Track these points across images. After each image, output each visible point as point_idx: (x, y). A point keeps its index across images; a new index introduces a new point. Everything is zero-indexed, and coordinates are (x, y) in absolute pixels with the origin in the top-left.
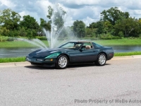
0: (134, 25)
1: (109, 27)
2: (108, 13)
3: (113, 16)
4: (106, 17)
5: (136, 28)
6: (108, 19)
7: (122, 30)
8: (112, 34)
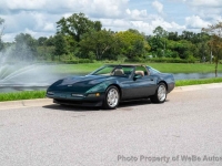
0: (109, 41)
1: (72, 44)
2: (68, 23)
3: (76, 27)
4: (65, 29)
5: (113, 45)
6: (68, 31)
7: (92, 50)
8: (77, 55)
